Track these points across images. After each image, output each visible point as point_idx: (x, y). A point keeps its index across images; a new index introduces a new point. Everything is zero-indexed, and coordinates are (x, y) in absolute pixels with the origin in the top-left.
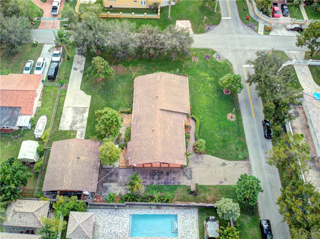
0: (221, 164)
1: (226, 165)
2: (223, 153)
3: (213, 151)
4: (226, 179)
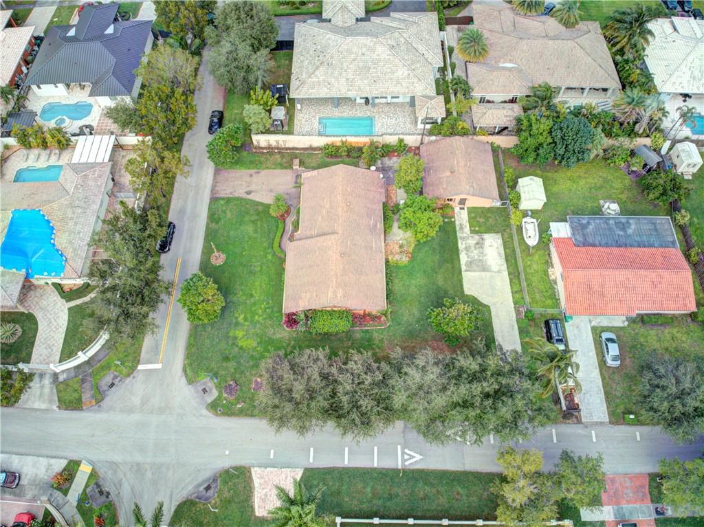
0: (253, 193)
1: (246, 192)
2: (247, 206)
3: (260, 208)
4: (251, 175)
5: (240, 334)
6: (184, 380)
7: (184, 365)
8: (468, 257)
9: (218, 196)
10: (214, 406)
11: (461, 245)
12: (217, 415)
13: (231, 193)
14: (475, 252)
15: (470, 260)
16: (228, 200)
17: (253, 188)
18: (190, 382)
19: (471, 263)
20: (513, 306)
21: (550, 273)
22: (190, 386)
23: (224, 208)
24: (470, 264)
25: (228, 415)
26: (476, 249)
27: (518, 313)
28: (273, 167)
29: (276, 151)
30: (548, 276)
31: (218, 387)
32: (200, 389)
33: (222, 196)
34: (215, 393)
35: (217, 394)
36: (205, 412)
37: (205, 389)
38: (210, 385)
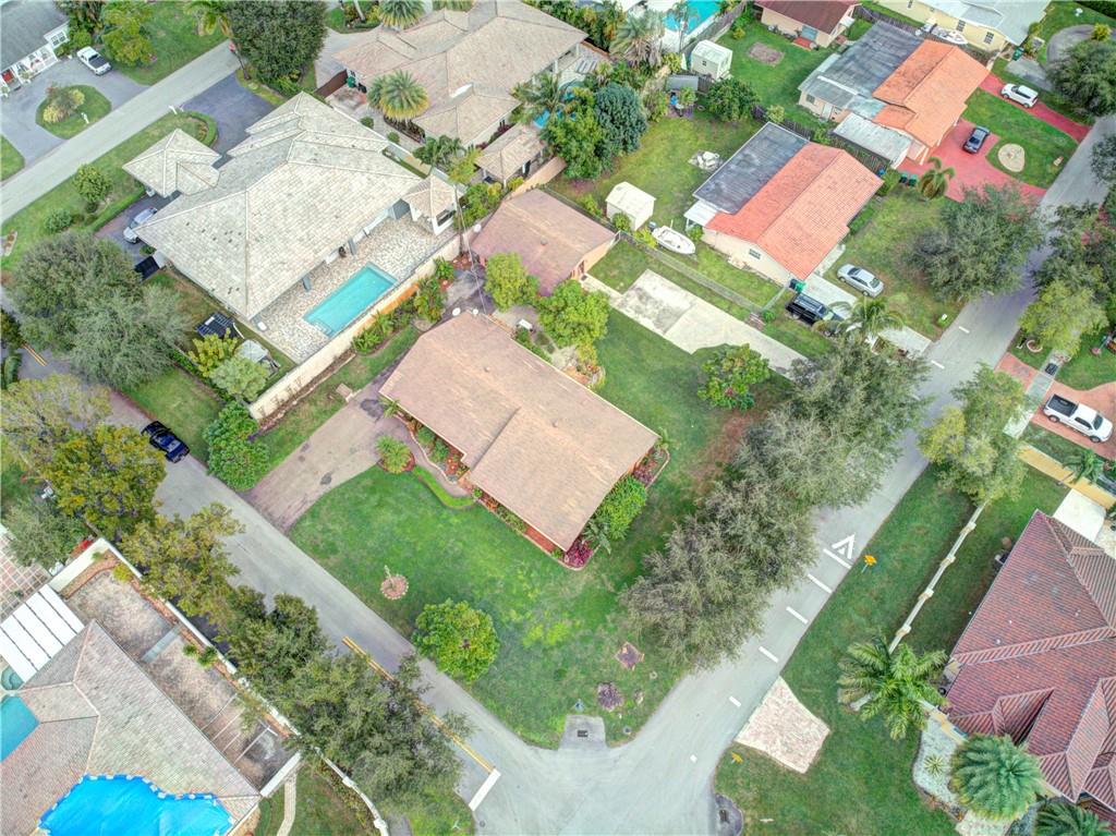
0: (332, 476)
1: (322, 483)
2: (346, 496)
3: (368, 482)
4: (301, 459)
5: (537, 632)
6: (545, 753)
7: (522, 737)
8: (649, 318)
9: (291, 521)
10: (615, 735)
11: (631, 314)
12: (630, 739)
13: (304, 502)
14: (649, 307)
15: (654, 319)
16: (313, 513)
17: (324, 470)
18: (553, 745)
19: (658, 320)
20: (742, 323)
21: (734, 264)
22: (560, 750)
23: (320, 527)
24: (658, 322)
25: (642, 724)
26: (645, 304)
27: (755, 325)
28: (316, 423)
29: (295, 403)
30: (734, 268)
31: (591, 711)
32: (574, 737)
33: (297, 516)
34: (598, 722)
35: (601, 719)
36: (615, 752)
37: (579, 732)
38: (579, 721)
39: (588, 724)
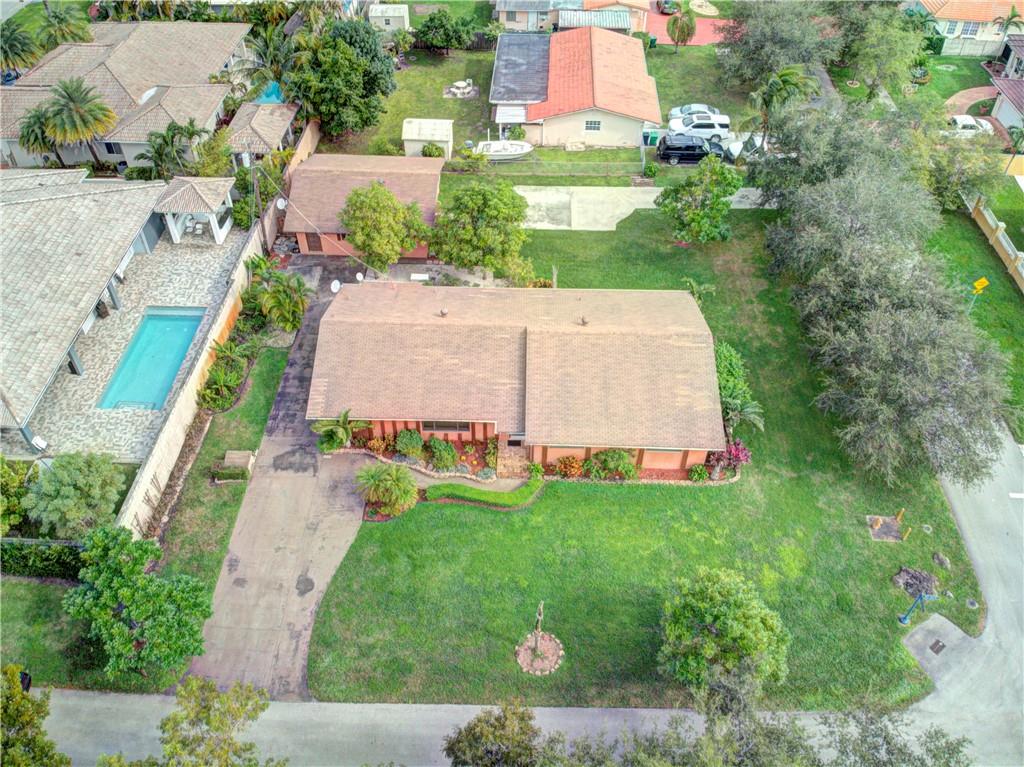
0: (310, 575)
1: (302, 593)
2: (355, 587)
3: (370, 551)
4: (240, 582)
6: (928, 703)
9: (297, 675)
10: (969, 620)
12: (984, 610)
13: (296, 636)
16: (322, 640)
17: (289, 576)
18: (927, 686)
19: (553, 219)
21: (575, 149)
22: (938, 685)
23: (353, 652)
24: (555, 221)
25: (976, 584)
28: (223, 525)
29: (165, 519)
30: (577, 153)
32: (936, 660)
33: (300, 661)
34: (936, 621)
35: (936, 615)
36: (988, 637)
37: (932, 648)
38: (919, 637)
39: (931, 633)
